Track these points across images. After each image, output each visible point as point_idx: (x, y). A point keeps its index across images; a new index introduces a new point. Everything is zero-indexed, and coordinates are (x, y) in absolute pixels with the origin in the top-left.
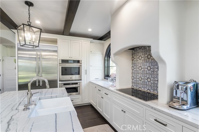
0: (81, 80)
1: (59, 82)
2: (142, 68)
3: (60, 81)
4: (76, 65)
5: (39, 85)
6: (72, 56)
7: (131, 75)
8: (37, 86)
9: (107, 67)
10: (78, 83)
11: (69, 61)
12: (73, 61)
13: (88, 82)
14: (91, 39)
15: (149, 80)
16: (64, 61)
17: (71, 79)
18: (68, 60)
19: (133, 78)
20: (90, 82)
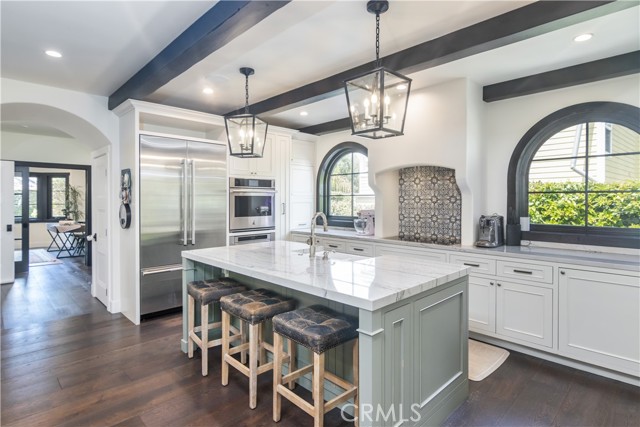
0: (273, 228)
1: (228, 235)
2: (420, 200)
3: (231, 231)
4: (263, 192)
5: (190, 242)
6: (254, 171)
7: (397, 213)
8: (185, 243)
9: (324, 196)
10: (269, 237)
11: (251, 183)
12: (257, 183)
13: (287, 232)
14: (296, 132)
15: (434, 219)
16: (239, 183)
17: (253, 226)
18: (248, 180)
19: (402, 217)
20: (292, 232)
